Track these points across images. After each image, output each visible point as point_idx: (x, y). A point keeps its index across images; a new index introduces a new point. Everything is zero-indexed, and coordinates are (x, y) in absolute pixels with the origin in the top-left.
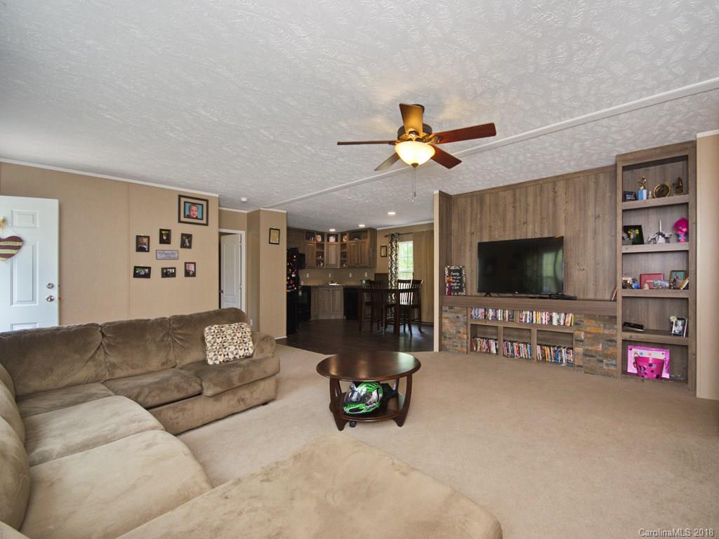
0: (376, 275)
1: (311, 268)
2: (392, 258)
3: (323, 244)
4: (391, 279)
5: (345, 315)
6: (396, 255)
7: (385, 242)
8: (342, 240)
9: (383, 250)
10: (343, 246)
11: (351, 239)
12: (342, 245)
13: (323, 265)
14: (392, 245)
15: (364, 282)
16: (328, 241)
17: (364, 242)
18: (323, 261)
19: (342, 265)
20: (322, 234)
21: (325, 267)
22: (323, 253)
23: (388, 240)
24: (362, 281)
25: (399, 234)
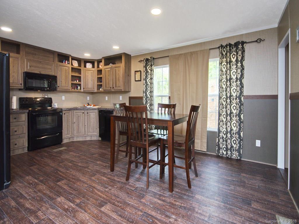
0: (130, 98)
1: (66, 91)
2: (146, 82)
3: (80, 70)
4: (146, 102)
5: (100, 136)
6: (151, 79)
7: (140, 67)
8: (98, 67)
9: (138, 74)
10: (100, 72)
11: (106, 64)
12: (98, 71)
13: (80, 89)
14: (146, 70)
15: (118, 106)
16: (85, 66)
17: (119, 67)
18: (80, 85)
19: (98, 89)
20: (79, 60)
21: (82, 90)
22: (80, 77)
23: (142, 64)
24: (115, 105)
25: (154, 59)
